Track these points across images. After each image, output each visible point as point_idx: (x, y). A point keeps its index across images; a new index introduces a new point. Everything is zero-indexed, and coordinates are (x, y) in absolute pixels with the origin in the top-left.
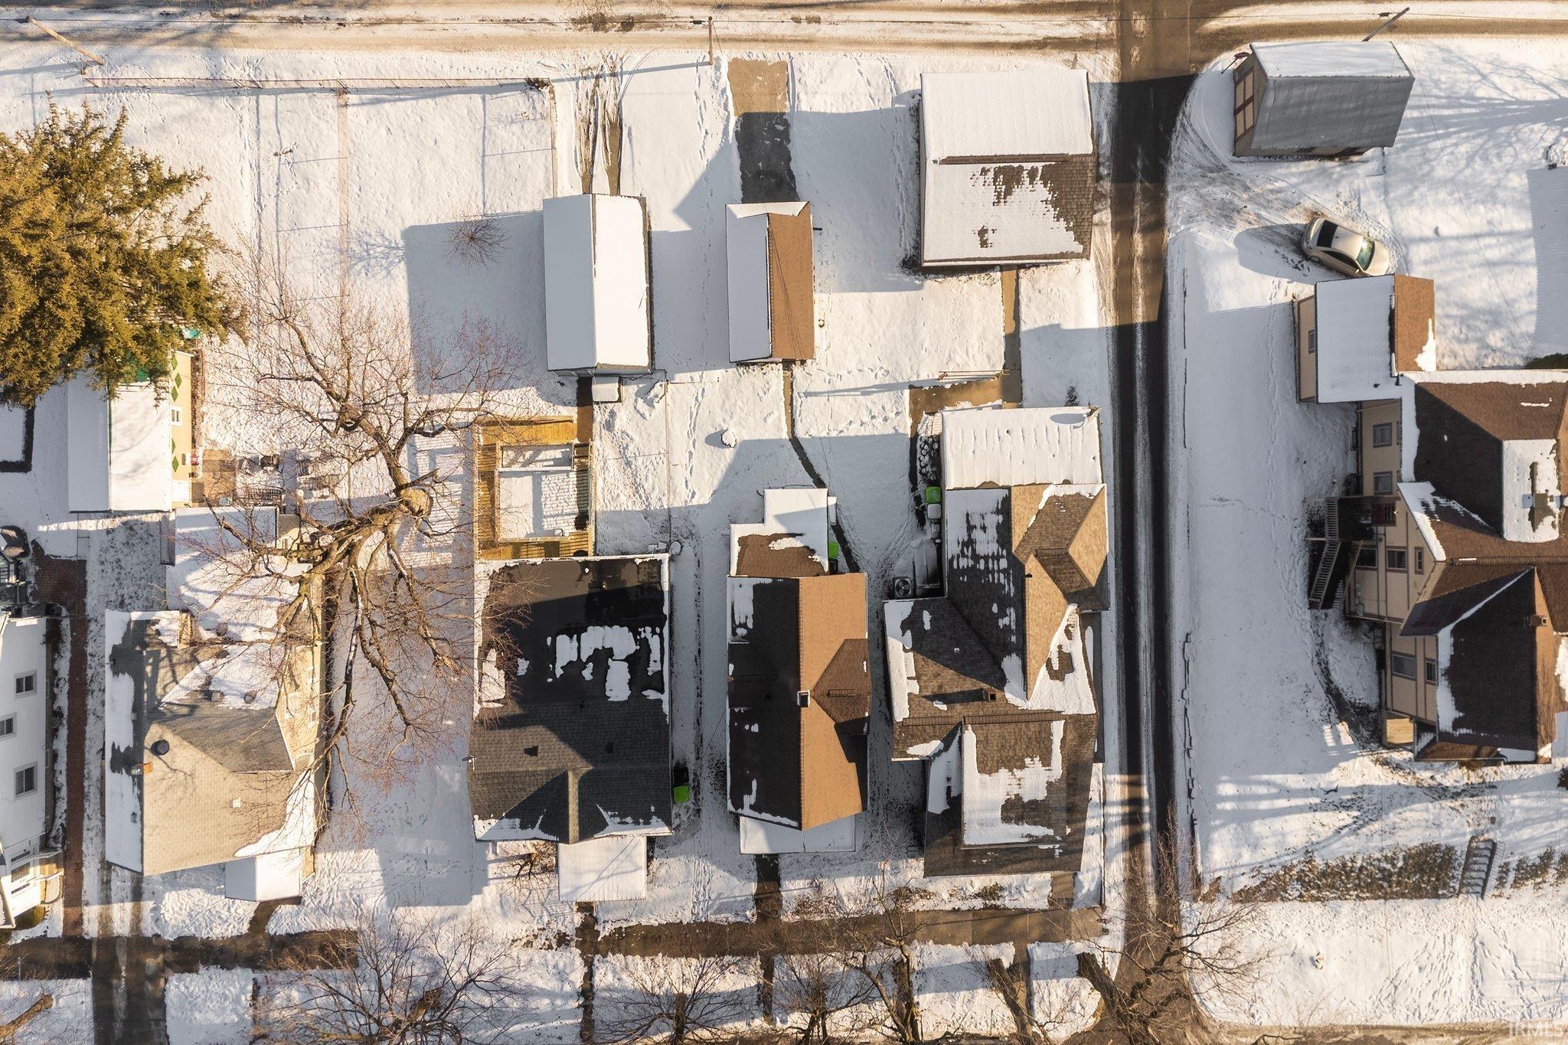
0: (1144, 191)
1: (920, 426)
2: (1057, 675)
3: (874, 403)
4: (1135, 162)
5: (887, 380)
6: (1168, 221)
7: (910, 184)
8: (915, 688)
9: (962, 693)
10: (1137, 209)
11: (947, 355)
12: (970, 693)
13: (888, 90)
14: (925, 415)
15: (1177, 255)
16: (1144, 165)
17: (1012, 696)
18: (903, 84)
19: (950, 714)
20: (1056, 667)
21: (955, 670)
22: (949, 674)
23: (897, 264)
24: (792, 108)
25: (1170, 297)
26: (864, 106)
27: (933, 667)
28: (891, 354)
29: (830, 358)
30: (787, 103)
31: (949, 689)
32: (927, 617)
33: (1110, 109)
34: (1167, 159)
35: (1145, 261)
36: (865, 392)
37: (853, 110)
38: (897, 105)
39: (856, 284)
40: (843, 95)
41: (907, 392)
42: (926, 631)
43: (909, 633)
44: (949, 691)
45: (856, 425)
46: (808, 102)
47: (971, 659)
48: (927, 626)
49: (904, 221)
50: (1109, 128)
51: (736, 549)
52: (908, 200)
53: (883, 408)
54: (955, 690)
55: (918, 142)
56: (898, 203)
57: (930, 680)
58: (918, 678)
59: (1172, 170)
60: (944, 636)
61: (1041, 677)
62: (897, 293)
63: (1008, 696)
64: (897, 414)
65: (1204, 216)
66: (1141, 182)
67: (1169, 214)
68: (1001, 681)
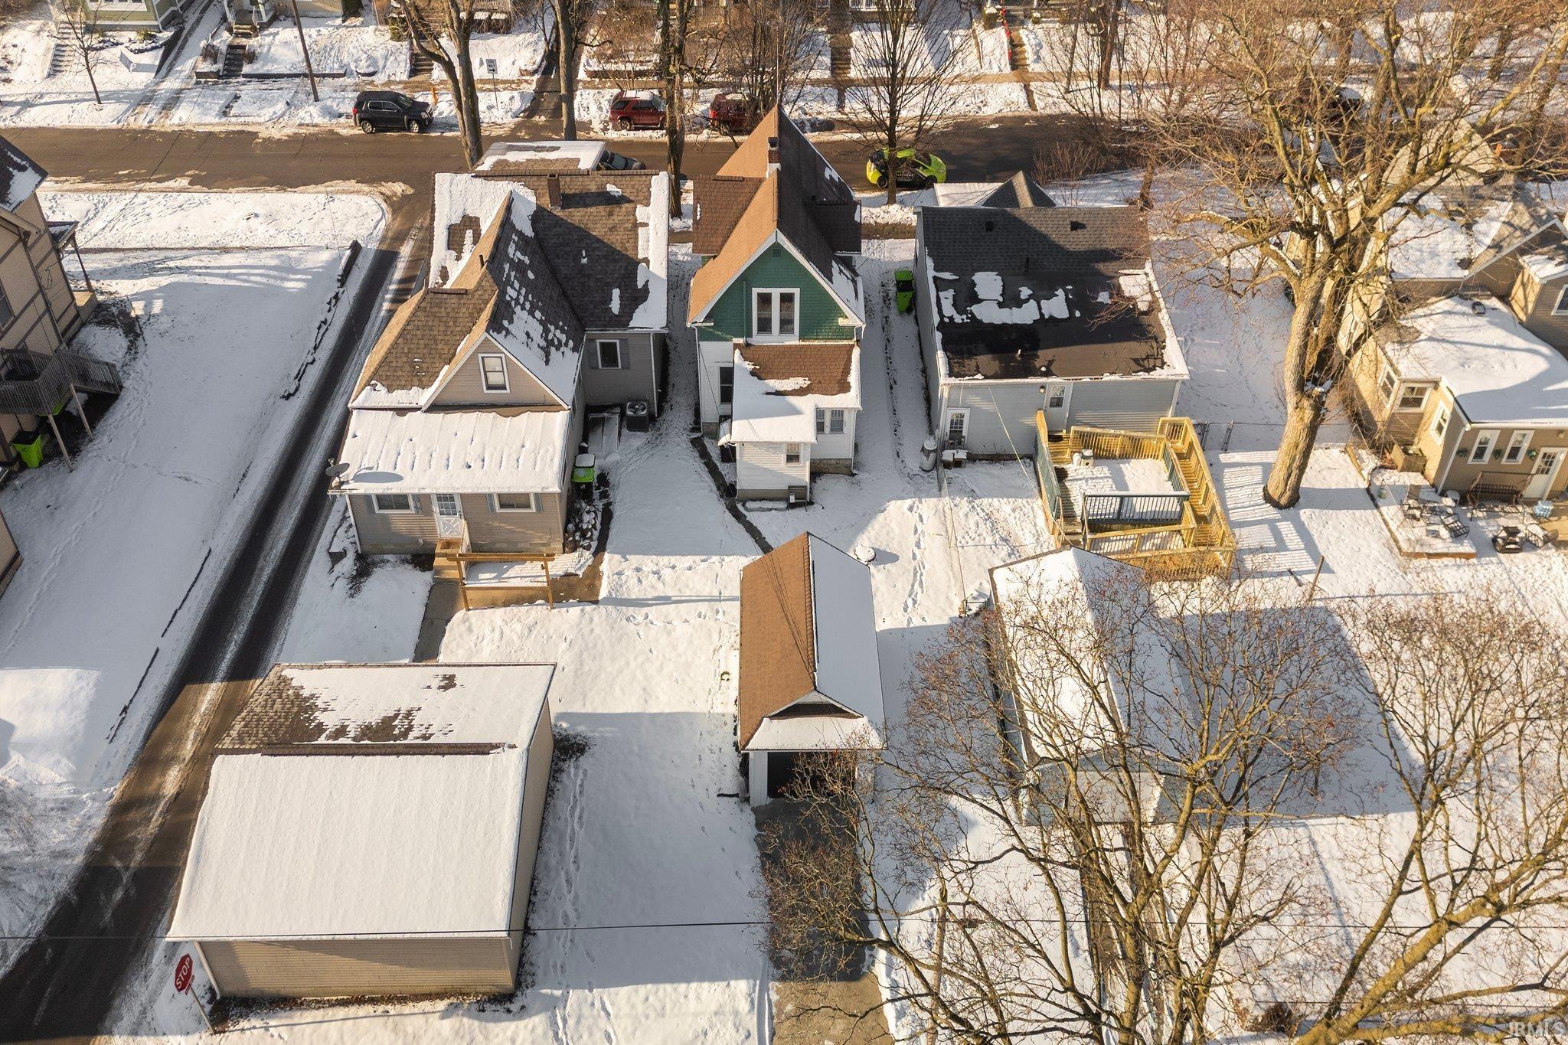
0: (125, 856)
1: (590, 562)
2: (470, 222)
3: (653, 587)
4: (126, 899)
5: (630, 611)
6: (106, 810)
7: (553, 862)
8: (641, 212)
9: (586, 206)
10: (153, 827)
11: (534, 633)
12: (577, 205)
13: (571, 1022)
14: (580, 573)
15: (114, 762)
16: (110, 891)
17: (528, 198)
18: (540, 1030)
19: (604, 179)
20: (469, 233)
21: (590, 235)
22: (597, 231)
23: (594, 749)
24: (764, 989)
25: (152, 712)
26: (623, 998)
27: (616, 240)
28: (620, 640)
29: (715, 637)
30: (775, 997)
31: (600, 210)
32: (615, 306)
33: (137, 986)
34: (64, 904)
35: (171, 760)
36: (666, 600)
37: (643, 990)
38: (558, 993)
39: (670, 723)
40: (662, 1014)
41: (603, 593)
42: (619, 287)
43: (640, 284)
44: (601, 208)
45: (679, 566)
46: (733, 997)
47: (568, 249)
48: (616, 293)
49: (573, 808)
50: (151, 955)
51: (854, 378)
52: (562, 838)
53: (640, 581)
54: (593, 209)
55: (527, 930)
56: (581, 834)
57: (622, 222)
58: (636, 225)
59: (63, 885)
60: (597, 280)
61: (488, 223)
62: (599, 711)
63: (533, 199)
64: (620, 573)
65: (40, 806)
66: (127, 868)
67: (99, 821)
68: (539, 217)
